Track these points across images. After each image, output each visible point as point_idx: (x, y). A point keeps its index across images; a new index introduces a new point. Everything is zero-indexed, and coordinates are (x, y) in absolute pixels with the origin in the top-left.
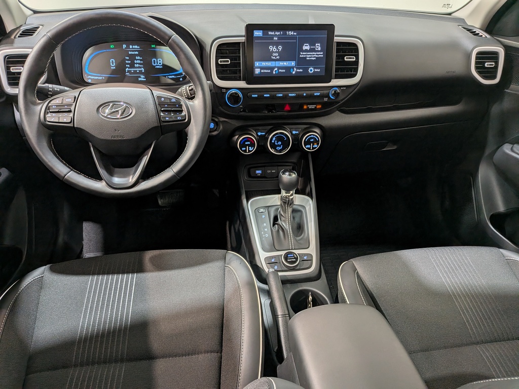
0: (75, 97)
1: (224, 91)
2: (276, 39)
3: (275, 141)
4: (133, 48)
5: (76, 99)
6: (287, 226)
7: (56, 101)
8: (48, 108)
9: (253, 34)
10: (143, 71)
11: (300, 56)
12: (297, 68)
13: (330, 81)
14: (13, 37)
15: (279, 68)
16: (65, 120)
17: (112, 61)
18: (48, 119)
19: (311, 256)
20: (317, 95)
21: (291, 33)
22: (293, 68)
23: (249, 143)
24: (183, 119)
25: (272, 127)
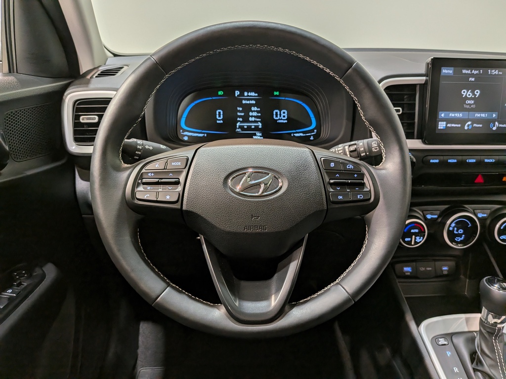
0: (188, 160)
2: (473, 79)
3: (454, 228)
4: (248, 96)
5: (188, 163)
7: (156, 165)
8: (140, 176)
9: (440, 71)
10: (260, 127)
12: (500, 123)
15: (475, 121)
16: (168, 198)
17: (219, 113)
18: (138, 196)
21: (494, 72)
22: (493, 121)
23: (417, 231)
25: (446, 206)
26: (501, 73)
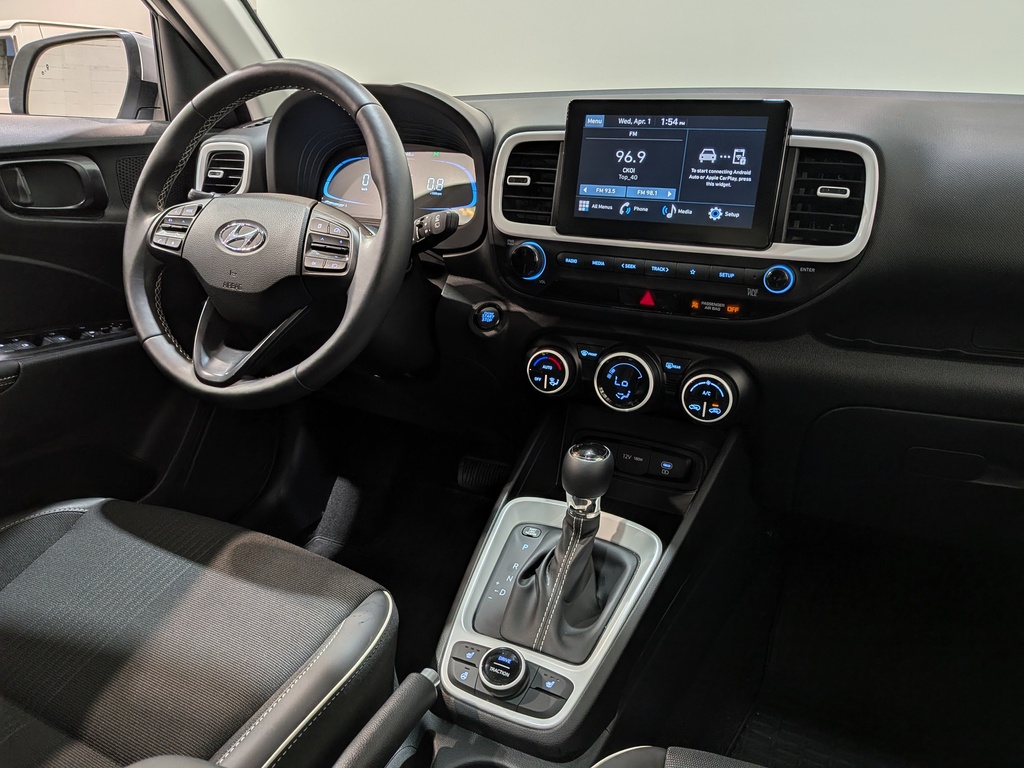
1: (511, 243)
2: (635, 134)
3: (614, 375)
5: (200, 209)
6: (553, 589)
7: (175, 212)
8: (162, 220)
9: (583, 121)
11: (691, 177)
12: (679, 206)
13: (767, 247)
15: (634, 202)
16: (173, 244)
17: (366, 178)
18: (155, 239)
19: (569, 686)
20: (726, 279)
21: (672, 122)
22: (668, 204)
23: (550, 368)
24: (342, 268)
26: (683, 124)
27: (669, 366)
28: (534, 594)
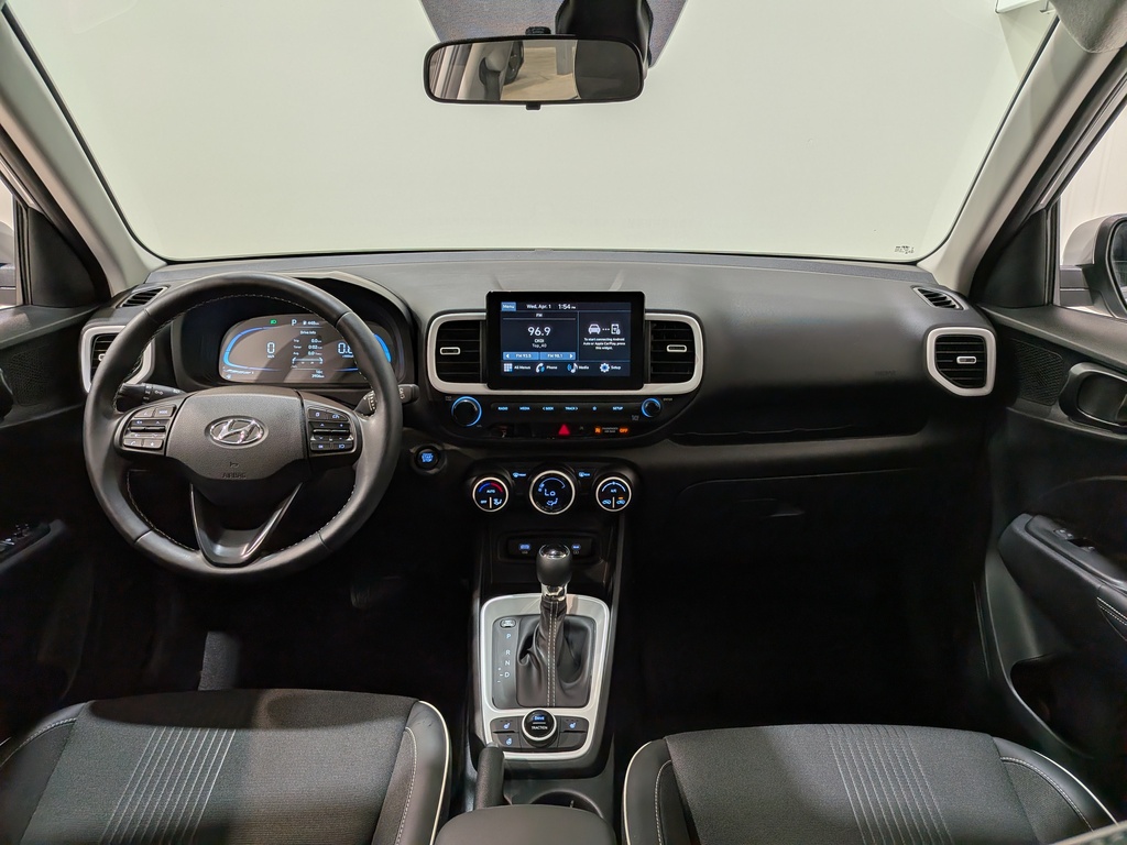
0: (175, 408)
1: (449, 399)
2: (541, 315)
3: (543, 489)
4: (307, 325)
5: (175, 410)
6: (548, 658)
7: (145, 413)
8: (129, 424)
9: (500, 307)
10: (321, 363)
11: (584, 344)
12: (579, 364)
13: (640, 387)
14: (114, 307)
15: (546, 363)
16: (152, 445)
17: (271, 346)
18: (126, 442)
19: (586, 722)
20: (618, 411)
21: (566, 307)
22: (572, 363)
23: (494, 491)
24: (349, 447)
25: (538, 462)
26: (575, 308)
27: (581, 475)
28: (534, 669)
